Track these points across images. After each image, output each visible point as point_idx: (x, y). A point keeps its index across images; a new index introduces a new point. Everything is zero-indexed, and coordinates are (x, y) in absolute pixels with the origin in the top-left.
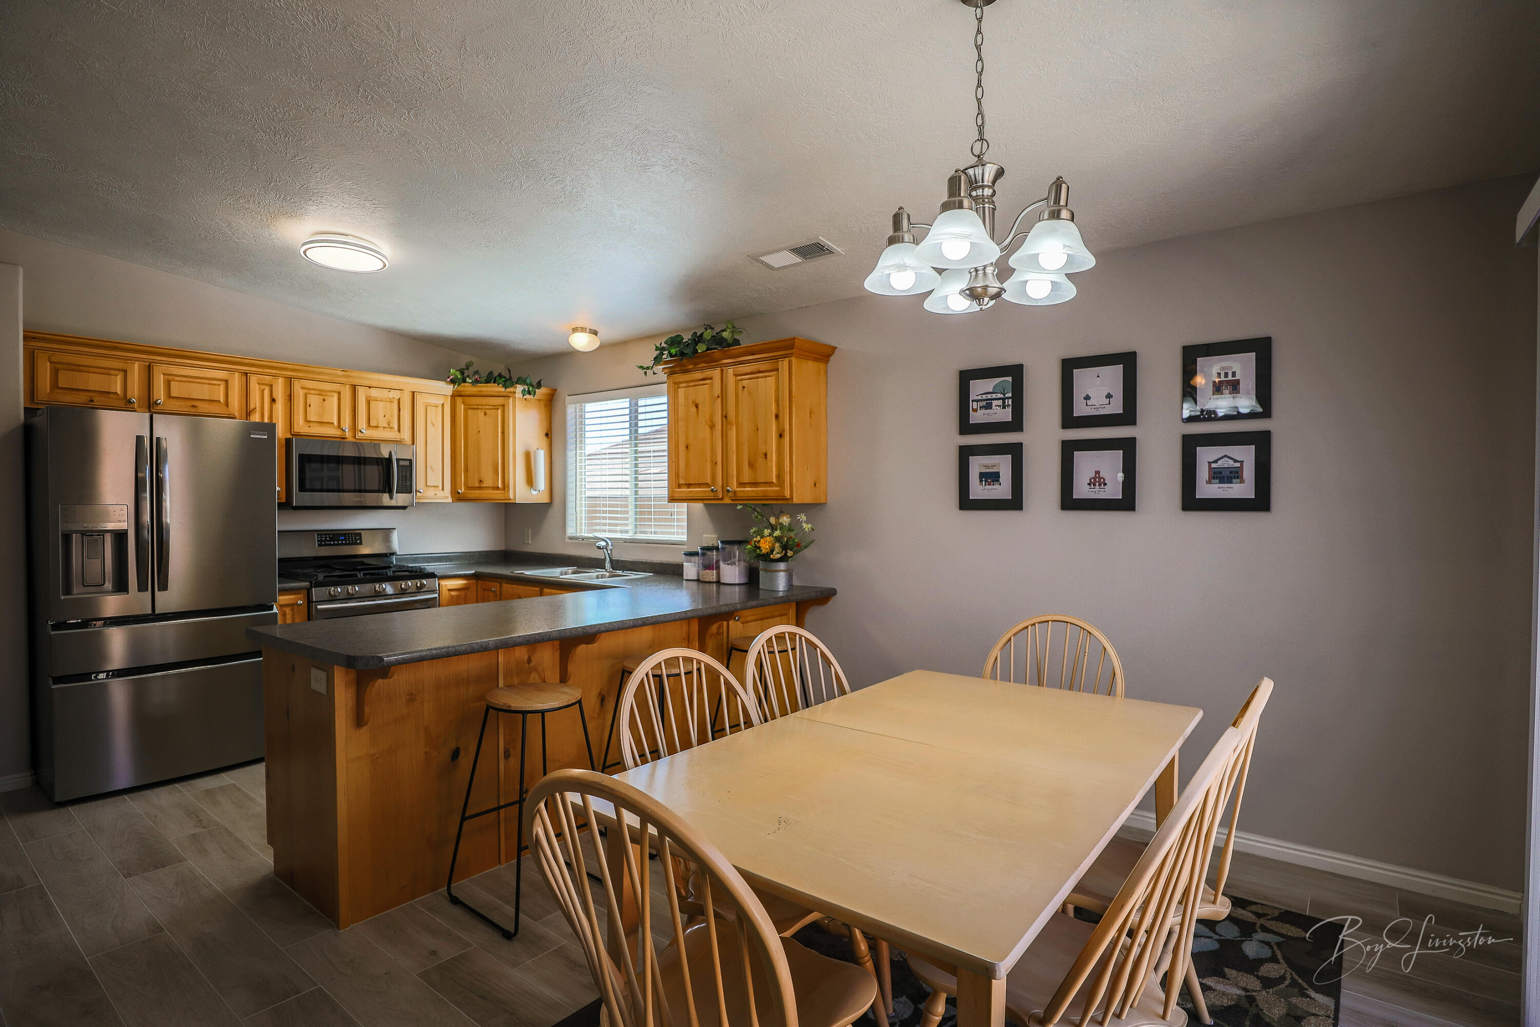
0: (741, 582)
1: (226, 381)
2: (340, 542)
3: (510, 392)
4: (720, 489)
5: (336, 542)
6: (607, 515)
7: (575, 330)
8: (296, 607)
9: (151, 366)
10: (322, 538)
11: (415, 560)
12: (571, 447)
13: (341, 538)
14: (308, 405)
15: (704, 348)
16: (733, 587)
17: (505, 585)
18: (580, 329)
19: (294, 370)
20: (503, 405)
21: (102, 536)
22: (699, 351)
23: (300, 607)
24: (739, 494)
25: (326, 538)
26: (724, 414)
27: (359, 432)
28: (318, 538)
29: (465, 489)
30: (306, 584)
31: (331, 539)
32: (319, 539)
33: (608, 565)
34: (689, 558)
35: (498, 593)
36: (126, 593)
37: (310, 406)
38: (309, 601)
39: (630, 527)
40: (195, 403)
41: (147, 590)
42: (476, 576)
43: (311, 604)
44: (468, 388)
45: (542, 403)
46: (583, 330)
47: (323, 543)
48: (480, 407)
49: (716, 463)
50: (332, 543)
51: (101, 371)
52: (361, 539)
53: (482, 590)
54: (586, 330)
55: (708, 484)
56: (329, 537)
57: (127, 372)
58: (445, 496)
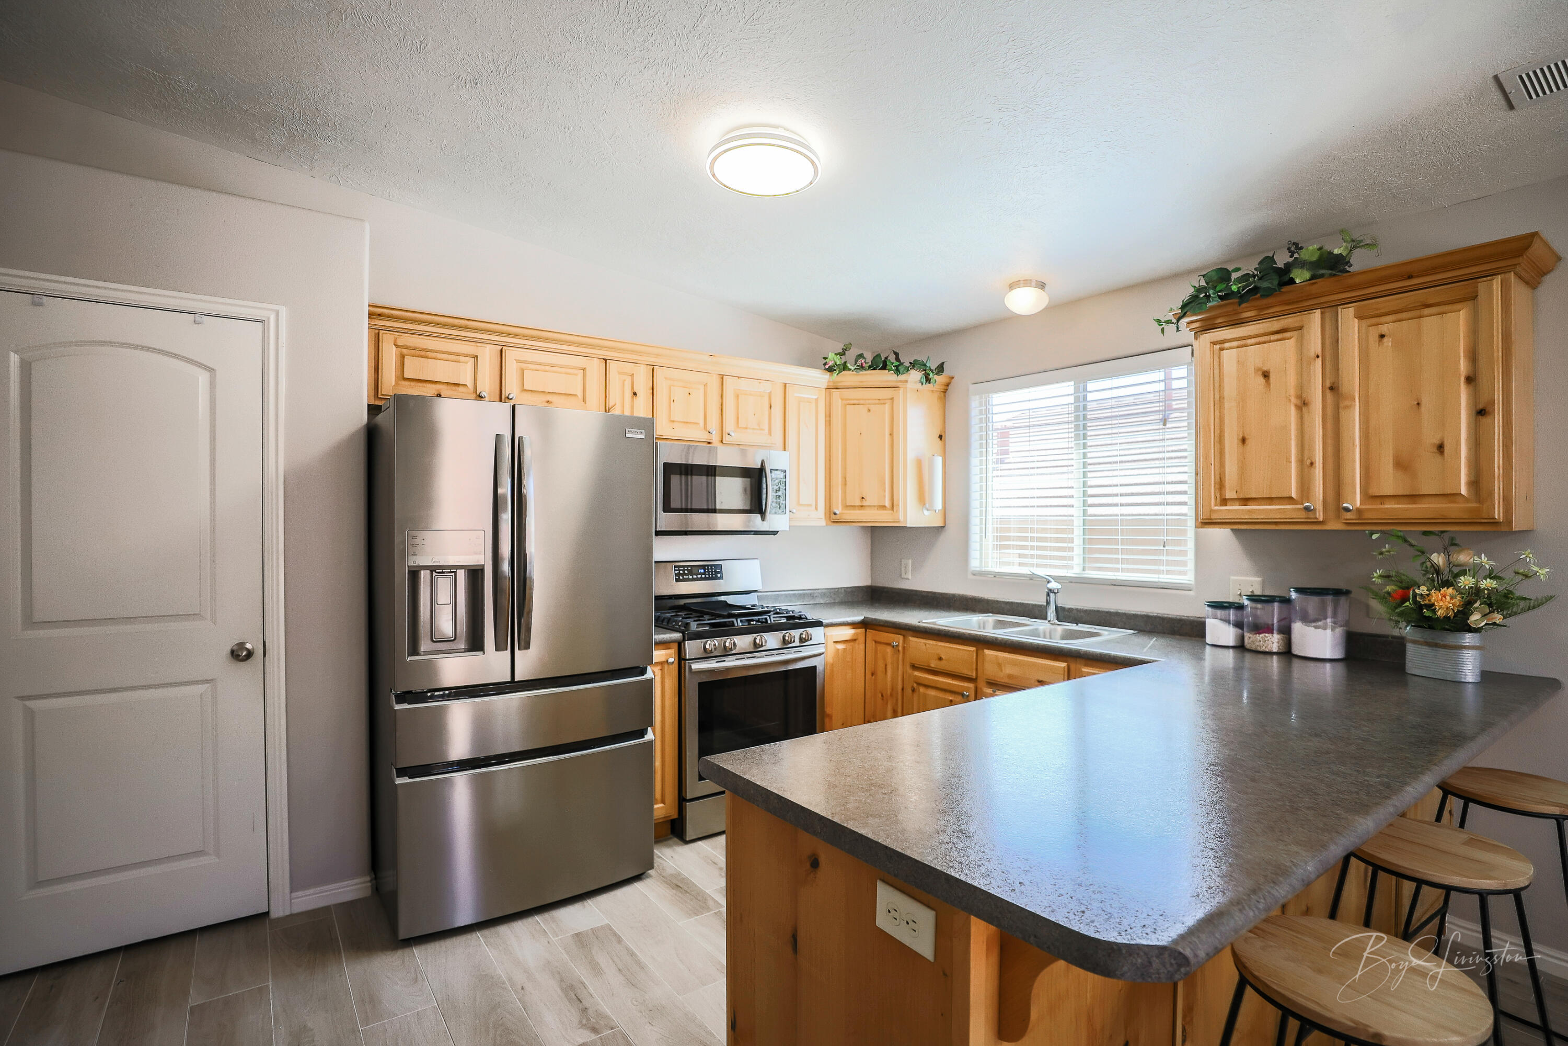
0: (1336, 657)
1: (584, 370)
2: (699, 576)
3: (901, 381)
4: (1319, 507)
5: (695, 577)
6: (1035, 544)
7: (1012, 286)
8: (666, 666)
9: (503, 350)
10: (679, 570)
11: (776, 598)
12: (975, 451)
13: (700, 571)
14: (672, 400)
15: (1307, 275)
16: (1320, 665)
17: (913, 640)
18: (1022, 282)
19: (657, 355)
20: (892, 399)
21: (453, 574)
22: (1298, 281)
23: (671, 666)
24: (1367, 515)
25: (684, 571)
26: (1328, 384)
27: (727, 435)
28: (675, 570)
29: (842, 510)
30: (677, 636)
31: (690, 573)
32: (676, 572)
33: (1052, 615)
34: (1219, 612)
35: (900, 648)
36: (482, 653)
37: (674, 401)
38: (681, 659)
39: (1078, 560)
40: (549, 398)
41: (507, 650)
42: (865, 624)
43: (683, 662)
44: (848, 378)
45: (936, 395)
46: (1027, 283)
47: (681, 578)
48: (862, 402)
49: (1312, 464)
50: (691, 577)
51: (450, 357)
52: (721, 572)
53: (874, 643)
54: (1031, 283)
55: (1291, 498)
56: (687, 570)
57: (477, 359)
58: (818, 518)
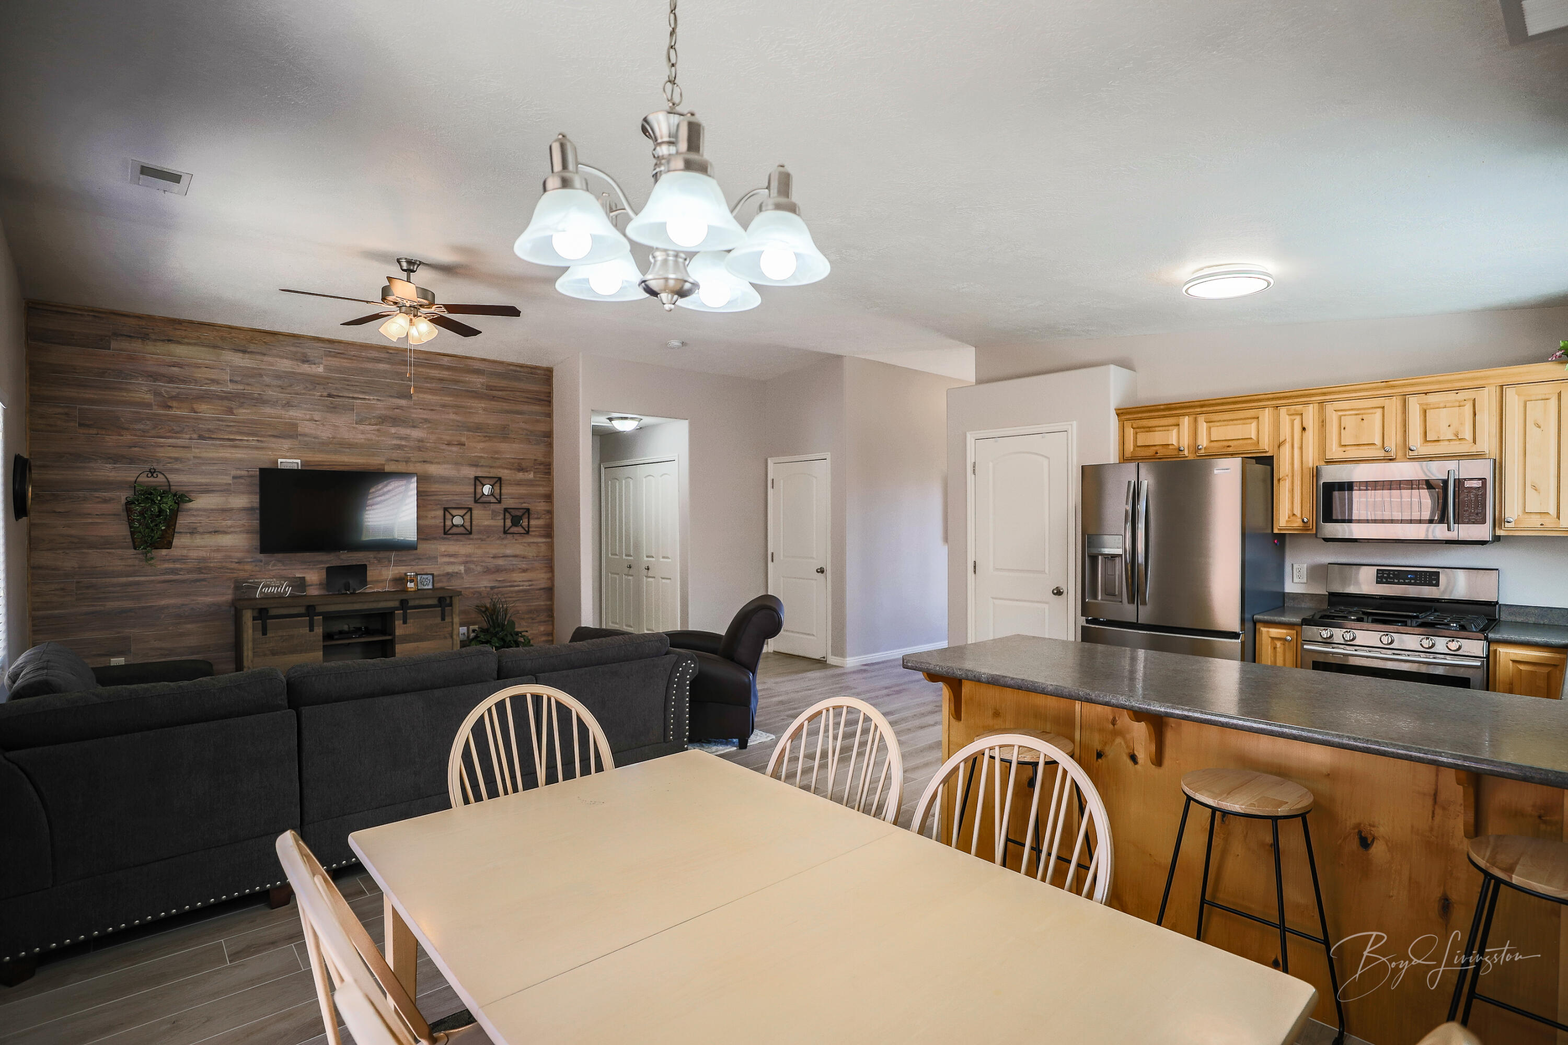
1: (1258, 418)
2: (1407, 581)
5: (1401, 581)
8: (1286, 643)
9: (1197, 417)
10: (1384, 574)
13: (1409, 576)
14: (1342, 428)
19: (1327, 394)
21: (1115, 559)
23: (1290, 643)
25: (1389, 575)
27: (1409, 451)
30: (1299, 620)
31: (1396, 577)
32: (1379, 575)
36: (1122, 604)
37: (1344, 428)
38: (1300, 639)
40: (1230, 443)
41: (1133, 603)
43: (1300, 642)
47: (1384, 580)
50: (1396, 581)
51: (1163, 428)
52: (1437, 580)
56: (1393, 574)
57: (1180, 426)
